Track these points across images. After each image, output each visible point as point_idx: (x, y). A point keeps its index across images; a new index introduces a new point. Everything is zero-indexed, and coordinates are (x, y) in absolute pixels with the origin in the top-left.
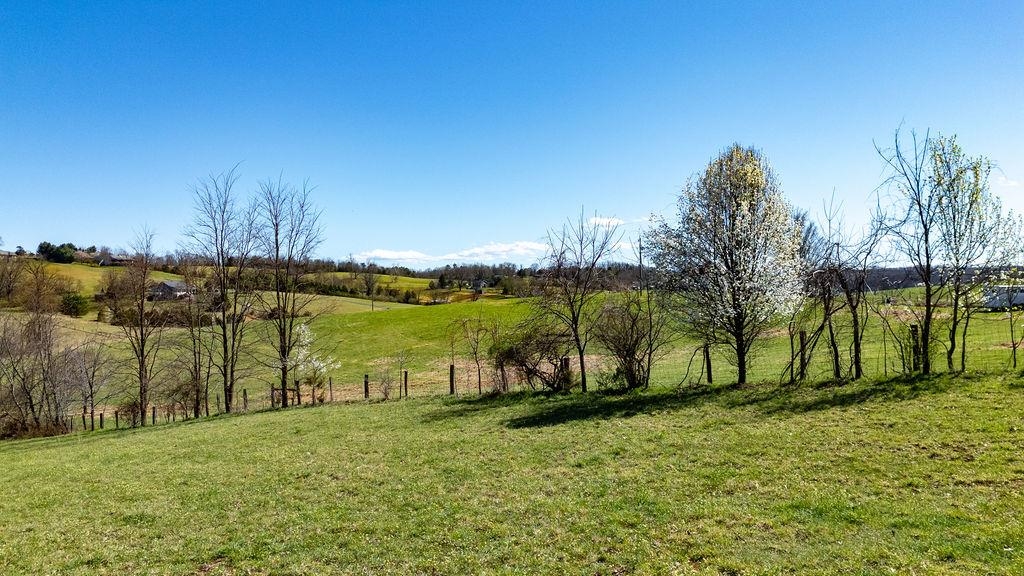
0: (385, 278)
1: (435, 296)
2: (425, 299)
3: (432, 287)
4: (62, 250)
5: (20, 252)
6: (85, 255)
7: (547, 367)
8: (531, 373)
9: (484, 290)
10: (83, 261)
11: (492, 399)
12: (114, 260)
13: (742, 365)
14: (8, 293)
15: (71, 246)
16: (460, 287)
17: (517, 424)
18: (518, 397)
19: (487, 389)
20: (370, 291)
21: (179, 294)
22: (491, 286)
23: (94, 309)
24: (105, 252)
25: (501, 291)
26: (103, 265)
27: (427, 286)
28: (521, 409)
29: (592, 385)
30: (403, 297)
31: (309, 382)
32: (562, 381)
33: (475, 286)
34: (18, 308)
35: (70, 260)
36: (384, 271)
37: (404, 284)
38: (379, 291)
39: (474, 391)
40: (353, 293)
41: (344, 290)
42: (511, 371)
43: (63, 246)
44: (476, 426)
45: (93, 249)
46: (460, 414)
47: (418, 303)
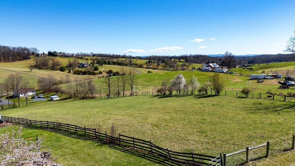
0: (135, 60)
1: (147, 66)
2: (145, 66)
3: (147, 63)
4: (54, 53)
5: (44, 54)
6: (59, 54)
7: (163, 93)
8: (161, 93)
9: (160, 64)
10: (59, 56)
11: (157, 96)
12: (67, 56)
13: (180, 93)
14: (46, 65)
15: (55, 52)
16: (154, 63)
17: (158, 98)
18: (159, 95)
19: (157, 94)
20: (131, 64)
21: (85, 66)
22: (162, 62)
23: (67, 69)
24: (64, 54)
25: (165, 64)
26: (64, 57)
27: (145, 62)
28: (159, 97)
29: (167, 95)
30: (139, 66)
31: (135, 93)
32: (164, 94)
33: (158, 62)
34: (49, 69)
35: (56, 56)
36: (134, 58)
37: (139, 62)
38: (133, 64)
39: (155, 95)
40: (126, 65)
41: (124, 64)
42: (159, 93)
43: (54, 52)
44: (155, 98)
45: (61, 53)
46: (154, 97)
47: (143, 67)
